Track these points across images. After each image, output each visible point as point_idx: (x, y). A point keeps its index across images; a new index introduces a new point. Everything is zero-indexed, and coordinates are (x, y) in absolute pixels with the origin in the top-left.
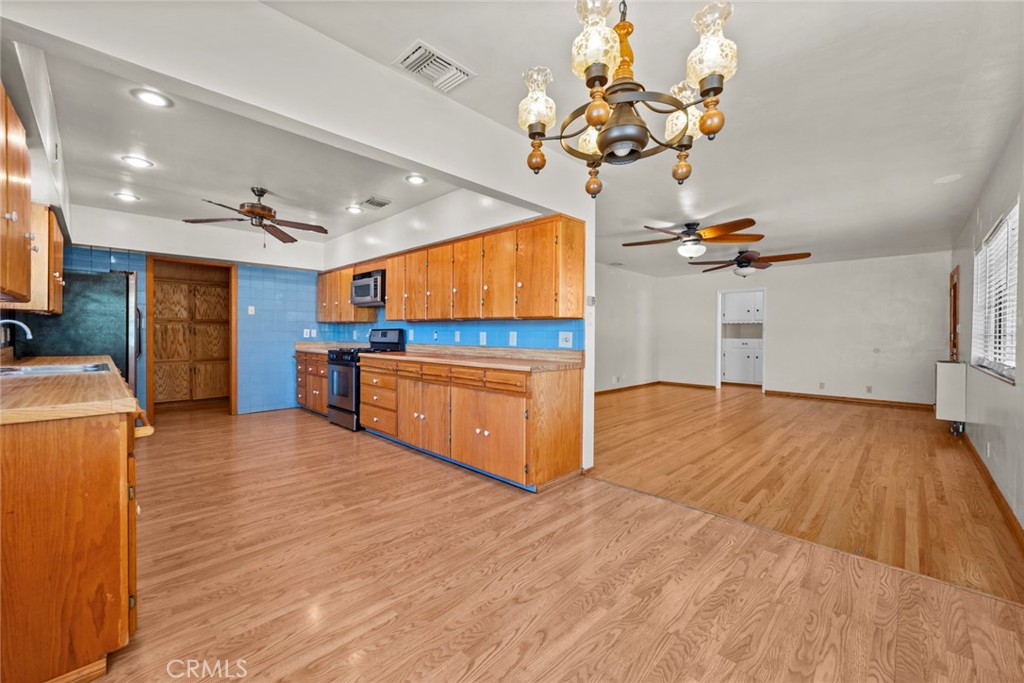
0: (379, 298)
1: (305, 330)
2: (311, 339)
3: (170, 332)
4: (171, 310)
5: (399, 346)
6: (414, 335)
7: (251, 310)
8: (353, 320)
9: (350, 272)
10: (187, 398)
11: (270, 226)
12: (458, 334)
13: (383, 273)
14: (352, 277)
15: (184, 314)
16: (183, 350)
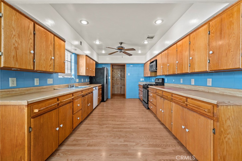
0: (155, 69)
1: (141, 79)
2: (142, 81)
3: (117, 79)
4: (118, 75)
5: (162, 84)
6: (167, 80)
7: (129, 74)
8: (150, 76)
9: (149, 62)
10: (120, 93)
11: (124, 52)
12: (182, 80)
13: (156, 60)
14: (149, 64)
15: (120, 76)
16: (119, 83)
